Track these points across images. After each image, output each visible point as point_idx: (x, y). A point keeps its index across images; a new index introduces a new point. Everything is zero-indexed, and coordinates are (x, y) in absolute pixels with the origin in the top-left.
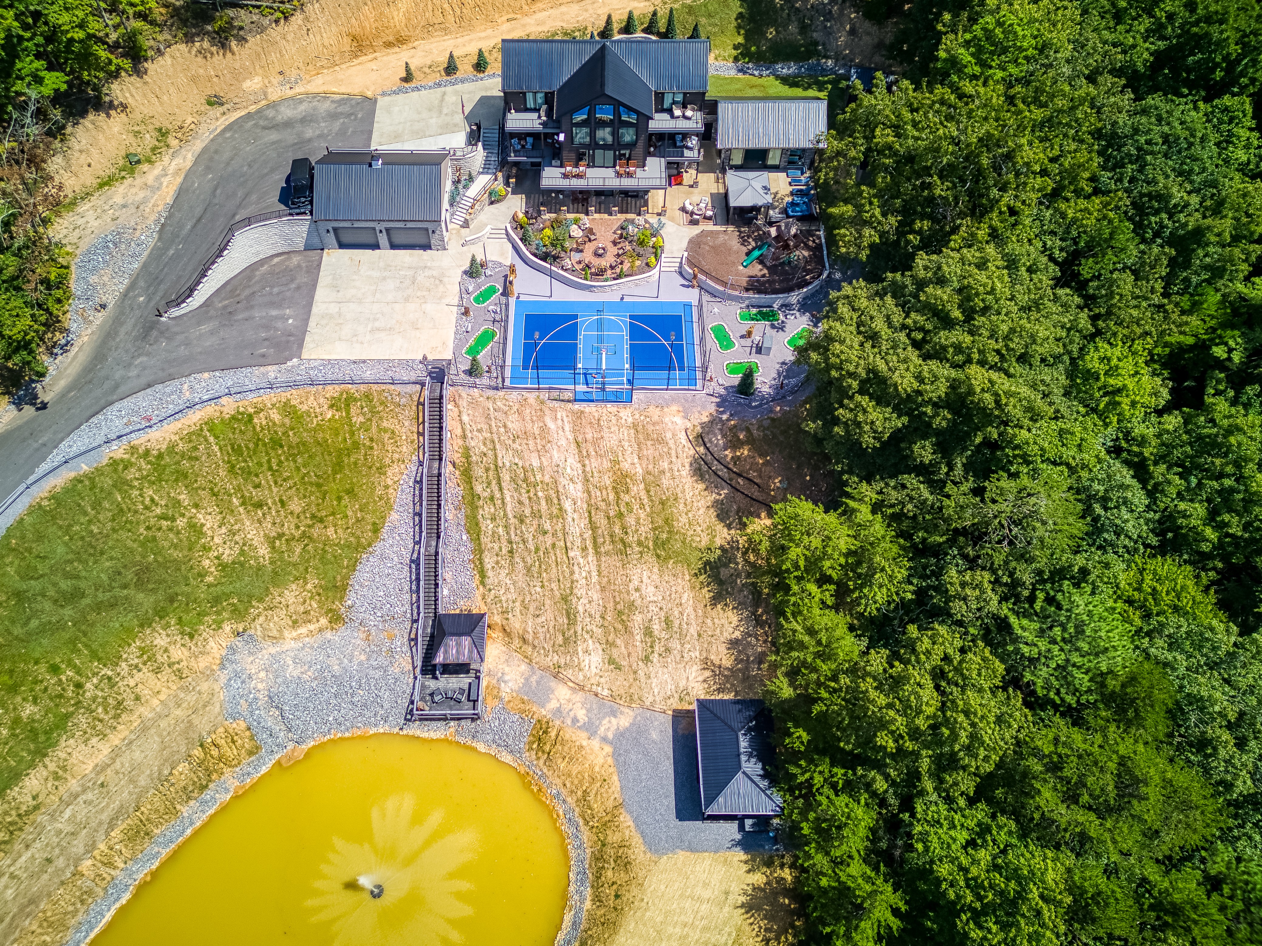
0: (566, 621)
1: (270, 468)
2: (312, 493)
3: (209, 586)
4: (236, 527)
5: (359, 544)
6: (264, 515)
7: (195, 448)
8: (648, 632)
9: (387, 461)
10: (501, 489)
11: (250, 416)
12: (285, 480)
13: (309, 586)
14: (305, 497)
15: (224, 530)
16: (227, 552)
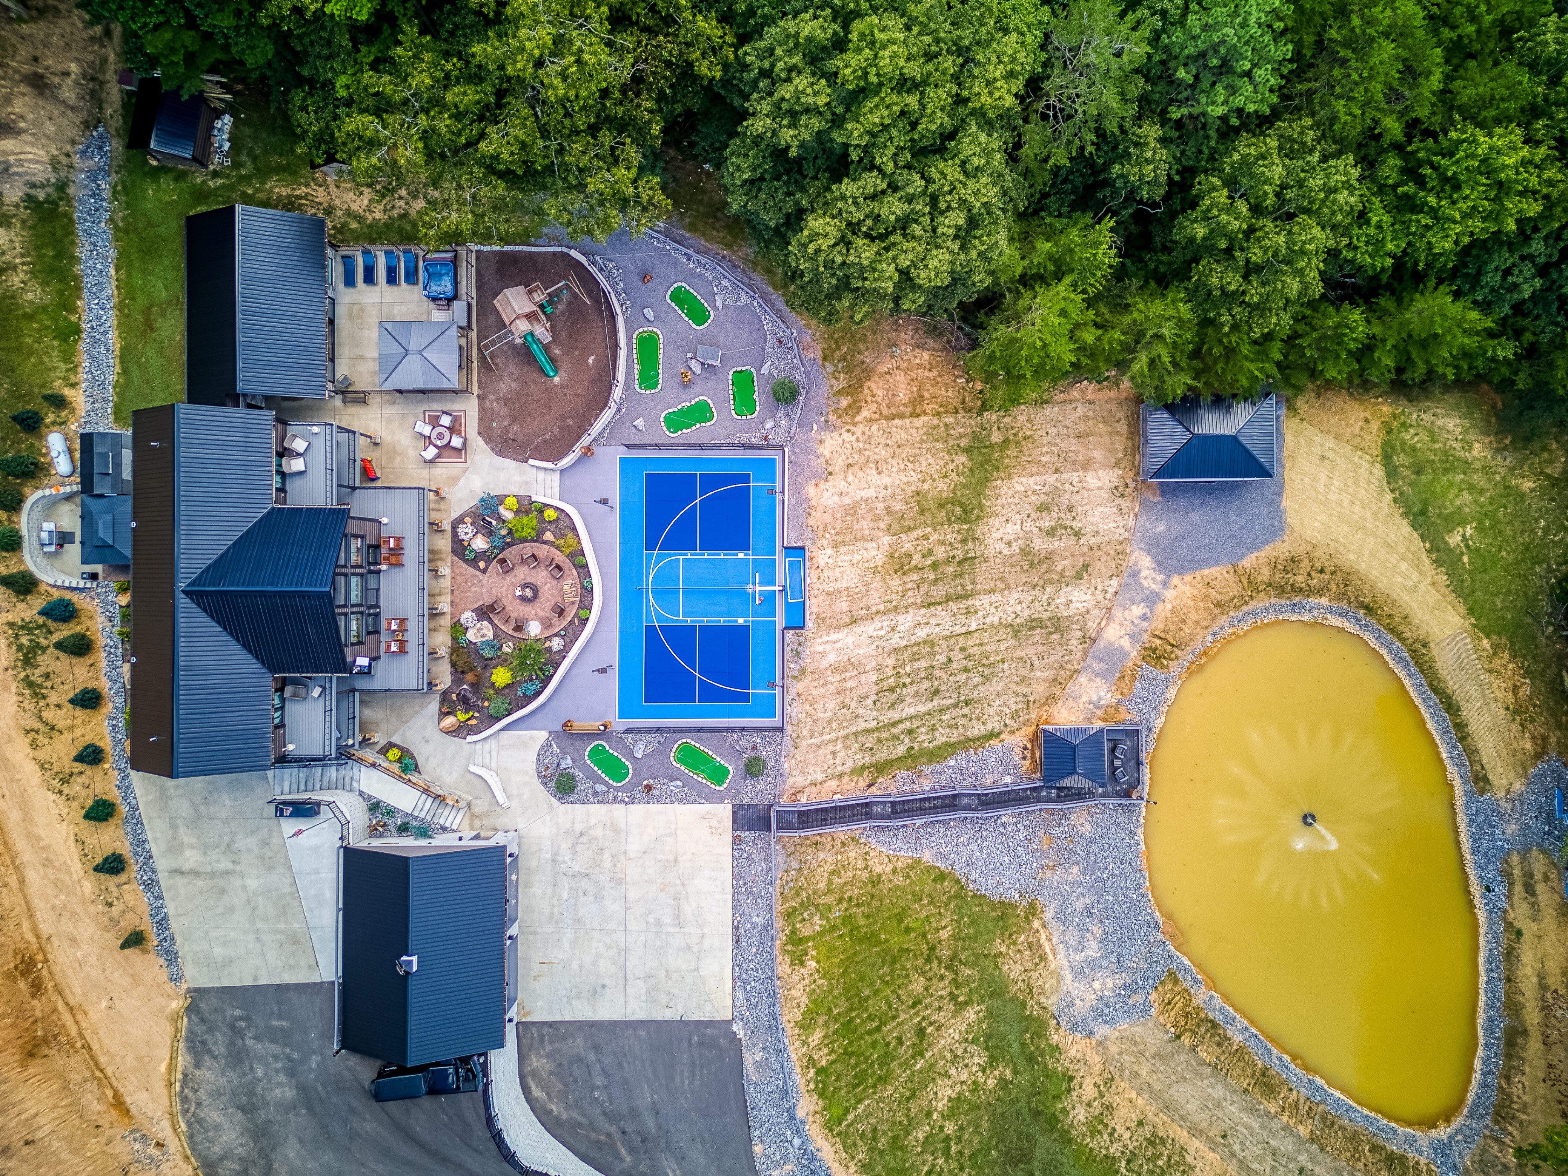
0: (1038, 631)
1: (878, 1029)
2: (903, 968)
3: (1016, 1072)
4: (948, 1056)
5: (957, 896)
6: (931, 1024)
7: (862, 1135)
8: (1051, 532)
9: (865, 875)
10: (901, 721)
11: (820, 1071)
12: (890, 1007)
13: (1003, 949)
14: (907, 976)
15: (953, 1071)
16: (976, 1060)
